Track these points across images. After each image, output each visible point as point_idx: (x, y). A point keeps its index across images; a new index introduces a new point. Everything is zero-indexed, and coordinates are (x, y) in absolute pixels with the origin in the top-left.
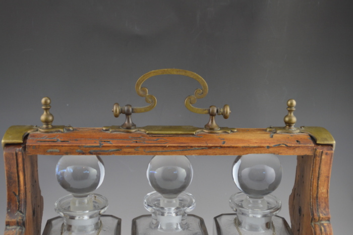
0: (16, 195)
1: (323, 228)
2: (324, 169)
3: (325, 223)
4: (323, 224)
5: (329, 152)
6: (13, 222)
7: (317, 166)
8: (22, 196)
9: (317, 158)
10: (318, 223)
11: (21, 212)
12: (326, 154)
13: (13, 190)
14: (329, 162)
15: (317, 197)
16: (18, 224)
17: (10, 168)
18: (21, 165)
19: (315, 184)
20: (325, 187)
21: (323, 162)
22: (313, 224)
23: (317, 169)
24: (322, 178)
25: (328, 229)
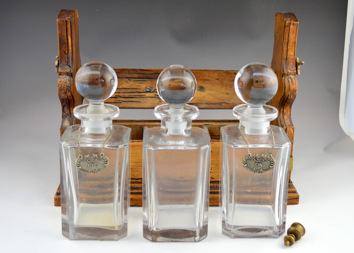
0: (65, 53)
1: (290, 80)
2: (292, 36)
3: (292, 77)
4: (290, 78)
5: (295, 23)
6: (64, 72)
7: (287, 34)
8: (70, 55)
9: (287, 28)
10: (287, 77)
11: (69, 66)
12: (293, 24)
13: (64, 50)
14: (295, 31)
15: (287, 59)
16: (67, 74)
17: (62, 32)
18: (69, 30)
19: (285, 48)
20: (293, 50)
21: (291, 31)
22: (283, 78)
23: (287, 36)
24: (291, 44)
25: (294, 80)
